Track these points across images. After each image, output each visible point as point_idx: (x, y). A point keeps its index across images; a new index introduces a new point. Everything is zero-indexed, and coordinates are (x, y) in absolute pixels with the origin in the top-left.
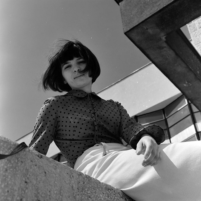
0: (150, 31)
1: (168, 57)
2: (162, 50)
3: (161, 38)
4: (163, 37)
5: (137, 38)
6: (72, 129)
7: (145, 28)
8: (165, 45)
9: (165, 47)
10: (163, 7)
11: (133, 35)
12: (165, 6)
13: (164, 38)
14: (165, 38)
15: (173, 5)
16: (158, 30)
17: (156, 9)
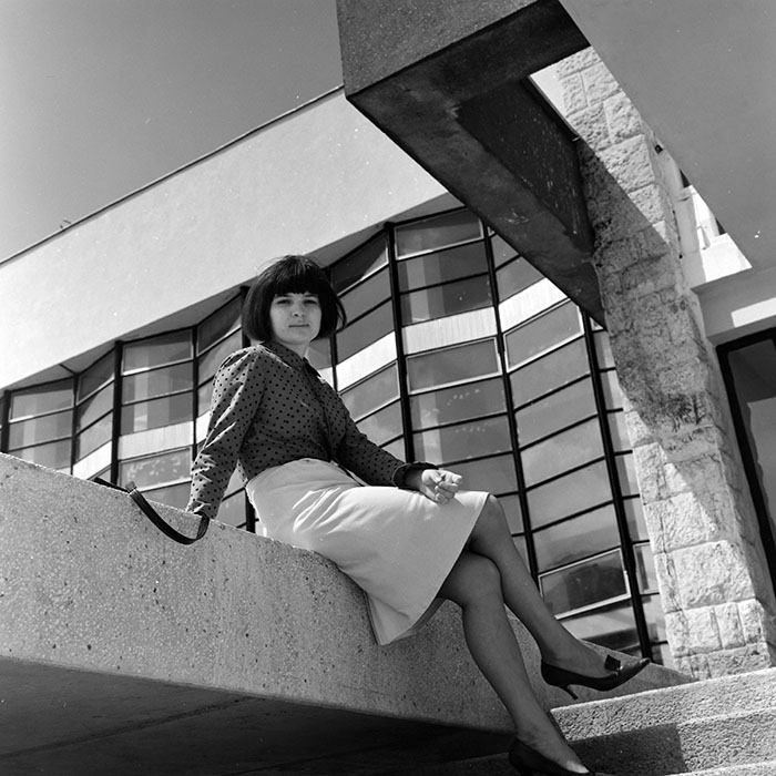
0: (417, 95)
1: (463, 155)
2: (448, 140)
3: (444, 112)
4: (450, 108)
5: (380, 110)
6: (283, 417)
7: (403, 88)
8: (456, 127)
9: (457, 132)
10: (450, 43)
11: (371, 101)
12: (455, 40)
13: (453, 113)
14: (456, 111)
15: (476, 39)
16: (437, 94)
17: (434, 44)
